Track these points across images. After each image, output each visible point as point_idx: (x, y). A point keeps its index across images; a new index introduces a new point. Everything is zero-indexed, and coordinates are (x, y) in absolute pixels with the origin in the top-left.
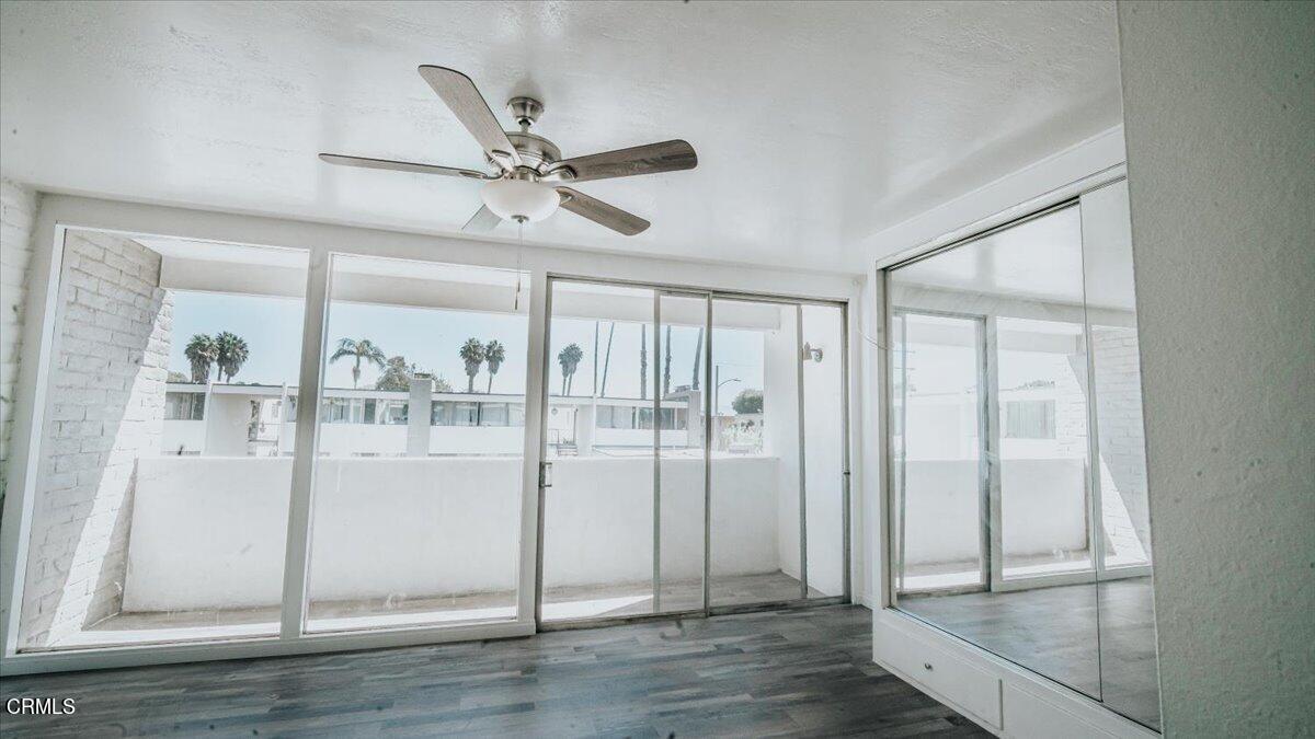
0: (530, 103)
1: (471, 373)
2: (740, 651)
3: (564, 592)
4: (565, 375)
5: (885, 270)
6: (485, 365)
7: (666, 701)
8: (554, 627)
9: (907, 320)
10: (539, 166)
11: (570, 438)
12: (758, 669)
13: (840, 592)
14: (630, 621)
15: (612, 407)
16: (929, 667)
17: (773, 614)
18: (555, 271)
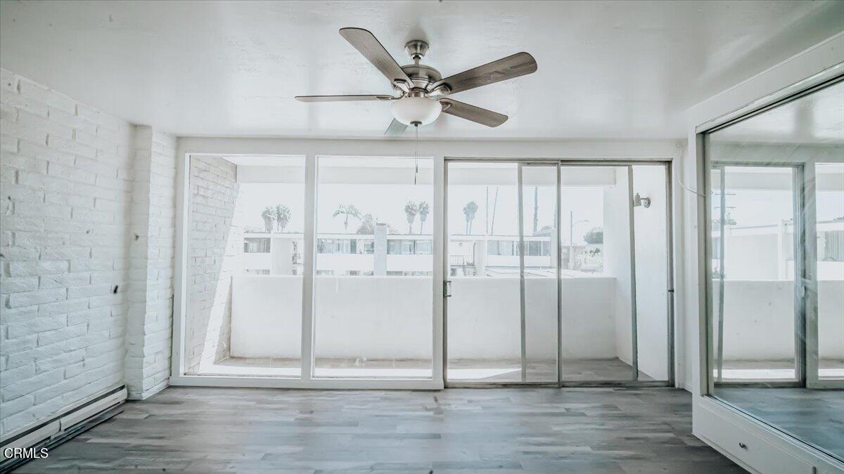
0: (419, 44)
1: (411, 221)
2: (583, 415)
3: (463, 362)
4: (468, 221)
5: (704, 134)
6: (418, 216)
7: (529, 444)
8: (456, 386)
9: (726, 171)
10: (427, 86)
11: (471, 262)
12: (597, 429)
13: (666, 378)
14: (505, 386)
15: (498, 241)
16: (744, 446)
17: (611, 390)
18: (449, 155)
